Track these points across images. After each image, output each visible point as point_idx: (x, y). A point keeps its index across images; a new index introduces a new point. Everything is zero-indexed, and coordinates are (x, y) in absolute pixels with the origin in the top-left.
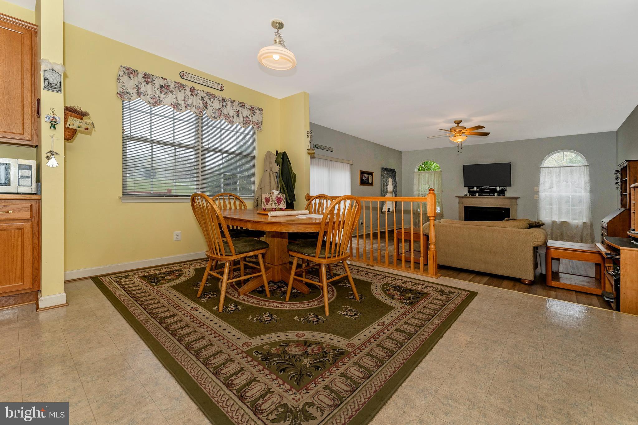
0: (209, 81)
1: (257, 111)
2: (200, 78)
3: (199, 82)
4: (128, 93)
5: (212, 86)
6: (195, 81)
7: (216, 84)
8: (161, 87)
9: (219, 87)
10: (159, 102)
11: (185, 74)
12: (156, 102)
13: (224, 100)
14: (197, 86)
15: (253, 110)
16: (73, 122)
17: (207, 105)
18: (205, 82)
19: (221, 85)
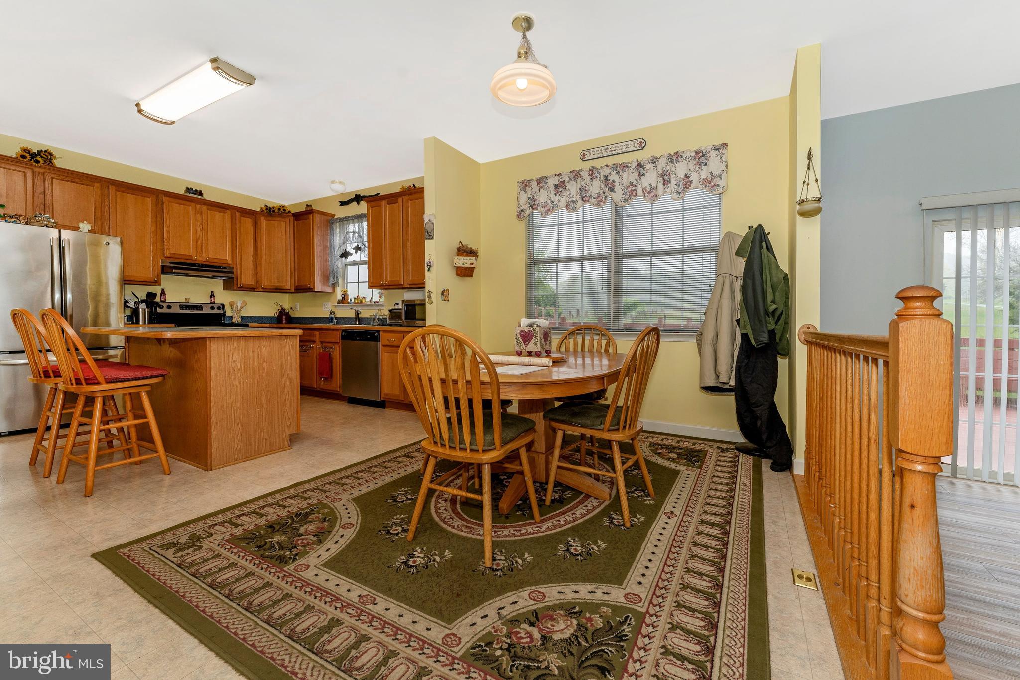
0: (618, 145)
1: (713, 154)
2: (606, 148)
3: (606, 154)
4: (523, 210)
5: (625, 150)
6: (600, 155)
7: (631, 143)
8: (557, 186)
9: (636, 145)
10: (553, 208)
11: (585, 152)
12: (549, 210)
13: (640, 165)
14: (598, 164)
15: (700, 157)
16: (458, 261)
17: (615, 186)
18: (614, 149)
19: (640, 141)
